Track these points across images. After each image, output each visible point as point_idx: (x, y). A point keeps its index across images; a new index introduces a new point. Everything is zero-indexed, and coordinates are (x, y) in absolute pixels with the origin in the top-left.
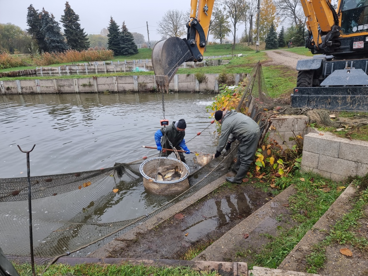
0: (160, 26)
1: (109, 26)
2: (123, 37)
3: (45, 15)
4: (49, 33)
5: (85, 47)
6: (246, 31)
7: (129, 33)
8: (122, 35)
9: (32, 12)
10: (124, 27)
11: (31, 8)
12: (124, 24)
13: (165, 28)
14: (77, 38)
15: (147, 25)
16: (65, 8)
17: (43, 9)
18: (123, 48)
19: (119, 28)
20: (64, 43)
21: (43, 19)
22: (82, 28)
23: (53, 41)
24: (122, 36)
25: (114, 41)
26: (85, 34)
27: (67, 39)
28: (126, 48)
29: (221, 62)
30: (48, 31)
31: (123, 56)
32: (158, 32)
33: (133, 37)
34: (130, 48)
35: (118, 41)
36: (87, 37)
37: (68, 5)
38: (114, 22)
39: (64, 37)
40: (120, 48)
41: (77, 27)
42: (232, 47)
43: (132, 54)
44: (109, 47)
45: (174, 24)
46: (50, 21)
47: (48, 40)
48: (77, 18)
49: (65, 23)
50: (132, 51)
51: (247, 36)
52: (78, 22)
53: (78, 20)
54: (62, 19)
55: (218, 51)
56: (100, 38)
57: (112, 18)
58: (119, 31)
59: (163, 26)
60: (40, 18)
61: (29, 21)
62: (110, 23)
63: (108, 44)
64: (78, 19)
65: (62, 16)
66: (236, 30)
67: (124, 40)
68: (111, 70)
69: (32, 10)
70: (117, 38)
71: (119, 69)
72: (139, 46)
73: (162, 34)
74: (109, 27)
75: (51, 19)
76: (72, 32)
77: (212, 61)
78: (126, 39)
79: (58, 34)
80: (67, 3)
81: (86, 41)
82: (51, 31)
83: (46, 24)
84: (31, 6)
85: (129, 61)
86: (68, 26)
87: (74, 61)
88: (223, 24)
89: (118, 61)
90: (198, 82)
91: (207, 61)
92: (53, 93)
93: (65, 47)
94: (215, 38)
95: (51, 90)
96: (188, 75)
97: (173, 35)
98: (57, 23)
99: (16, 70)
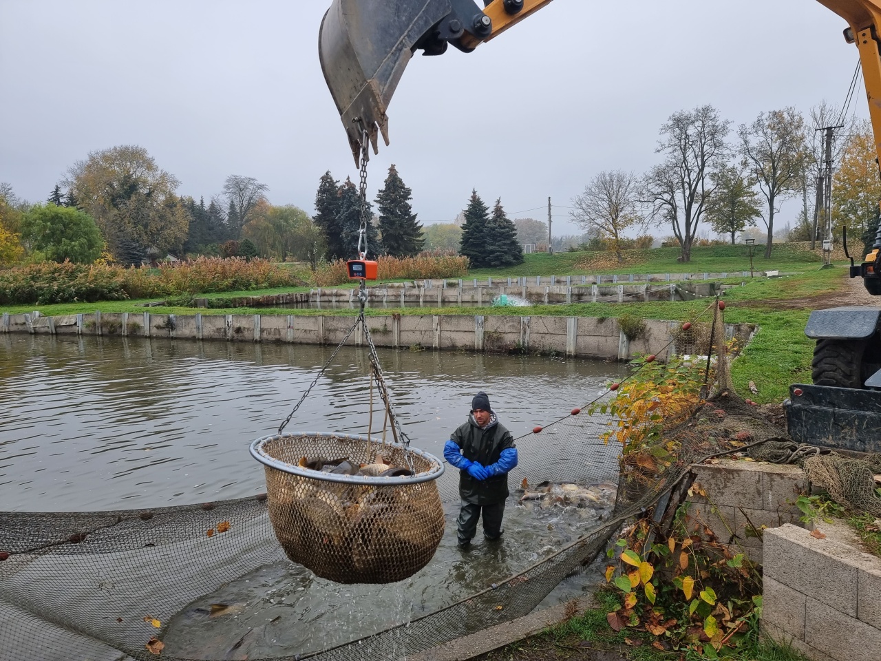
0: (578, 206)
1: (467, 209)
2: (493, 229)
3: (349, 189)
4: (351, 224)
5: (415, 250)
6: (806, 215)
7: (508, 221)
8: (492, 225)
9: (327, 185)
10: (499, 211)
11: (327, 179)
12: (499, 203)
13: (589, 210)
14: (402, 233)
15: (550, 204)
16: (386, 176)
17: (348, 178)
18: (492, 252)
19: (487, 212)
20: (376, 242)
21: (344, 198)
22: (413, 213)
24: (491, 228)
25: (477, 238)
26: (419, 225)
27: (382, 234)
28: (499, 251)
29: (719, 289)
30: (350, 220)
31: (490, 270)
32: (573, 217)
33: (516, 230)
34: (505, 253)
35: (483, 237)
36: (421, 231)
37: (394, 170)
38: (479, 199)
39: (376, 230)
40: (485, 252)
41: (406, 211)
42: (763, 252)
43: (508, 264)
44: (463, 249)
45: (611, 201)
46: (358, 201)
47: (347, 237)
48: (407, 193)
49: (383, 204)
50: (510, 259)
51: (808, 225)
52: (406, 201)
53: (409, 199)
54: (379, 196)
55: (724, 262)
56: (452, 230)
57: (474, 193)
58: (486, 217)
59: (584, 206)
60: (338, 196)
61: (320, 203)
62: (470, 203)
63: (461, 243)
64: (409, 197)
65: (380, 191)
66: (775, 211)
67: (494, 235)
68: (452, 299)
69: (328, 182)
70: (482, 231)
71: (467, 298)
72: (527, 249)
73: (582, 223)
74: (466, 211)
75: (359, 197)
76: (394, 221)
77: (693, 286)
78: (500, 233)
80: (393, 166)
81: (418, 239)
82: (354, 220)
83: (349, 207)
84: (327, 174)
85: (498, 278)
86: (389, 210)
87: (387, 278)
88: (742, 199)
89: (475, 280)
90: (625, 339)
91: (679, 286)
92: (314, 344)
93: (377, 251)
94: (716, 230)
95: (312, 337)
96: (602, 320)
97: (606, 224)
98: (368, 204)
99: (274, 293)
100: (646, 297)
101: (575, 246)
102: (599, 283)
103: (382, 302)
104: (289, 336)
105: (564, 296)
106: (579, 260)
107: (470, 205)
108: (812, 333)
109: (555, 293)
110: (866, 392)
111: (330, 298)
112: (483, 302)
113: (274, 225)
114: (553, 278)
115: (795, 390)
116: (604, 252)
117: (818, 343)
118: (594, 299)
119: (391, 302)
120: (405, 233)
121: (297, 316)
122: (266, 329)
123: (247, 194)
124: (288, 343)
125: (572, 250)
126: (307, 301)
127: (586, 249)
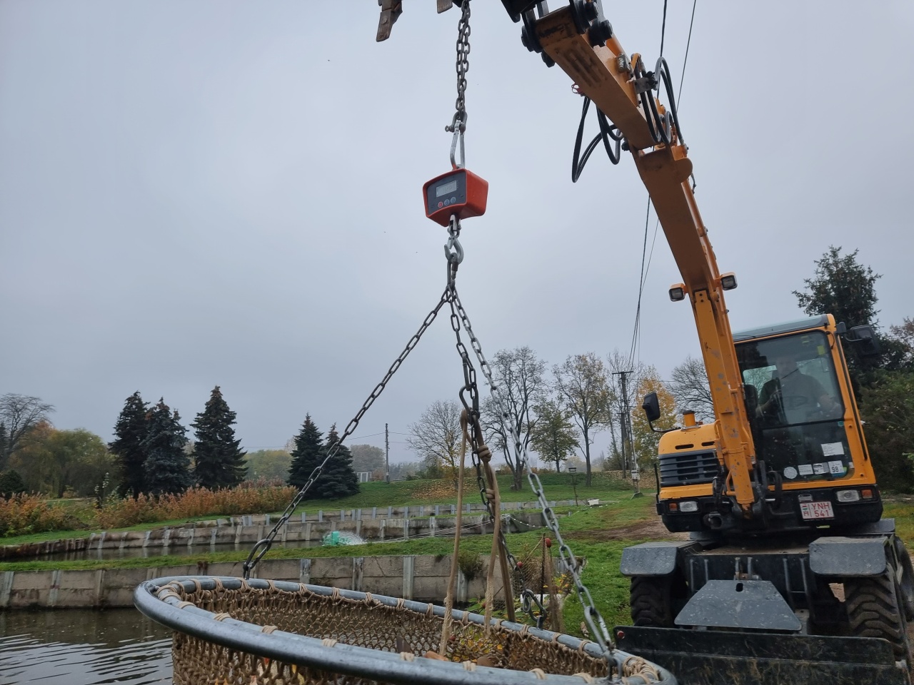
0: (415, 433)
1: (299, 434)
3: (160, 412)
4: (158, 451)
5: (235, 480)
6: (615, 446)
7: (343, 448)
9: (134, 407)
10: (333, 437)
11: (134, 401)
12: (334, 429)
13: (426, 438)
14: (220, 461)
15: (387, 431)
16: (209, 399)
17: (162, 400)
18: (324, 481)
19: (321, 438)
20: (187, 471)
21: (153, 421)
22: (236, 437)
23: (162, 469)
25: (307, 467)
26: (242, 451)
27: (196, 462)
28: (332, 480)
30: (157, 446)
31: (321, 501)
32: (410, 444)
33: (351, 457)
35: (315, 465)
36: (243, 459)
37: (218, 392)
38: (312, 424)
39: (189, 458)
41: (228, 436)
43: (342, 495)
44: (292, 478)
45: (446, 429)
46: (169, 425)
47: (150, 467)
48: (232, 416)
49: (200, 429)
50: (344, 488)
51: (618, 455)
52: (229, 426)
53: (233, 423)
54: (197, 420)
56: (281, 456)
57: (308, 417)
58: (320, 444)
59: (421, 433)
60: (146, 419)
61: (121, 427)
62: (303, 428)
63: (290, 471)
64: (233, 421)
65: (199, 414)
66: (589, 442)
69: (135, 403)
70: (314, 458)
71: (293, 536)
72: (363, 477)
73: (419, 450)
74: (298, 437)
75: (172, 421)
76: (212, 448)
77: (526, 516)
79: (179, 452)
80: (217, 388)
81: (239, 467)
82: (163, 446)
83: (158, 431)
84: (135, 394)
85: (330, 511)
86: (207, 436)
87: (196, 515)
88: (561, 430)
89: (304, 514)
90: (463, 579)
91: (513, 516)
92: (85, 609)
93: (187, 482)
94: (542, 458)
95: (84, 599)
96: (439, 558)
97: (443, 452)
98: (183, 429)
99: (38, 540)
100: (483, 529)
101: (413, 475)
102: (437, 515)
103: (186, 545)
104: (51, 598)
105: (401, 529)
106: (417, 489)
107: (303, 431)
108: (626, 571)
109: (392, 526)
110: (677, 631)
111: (117, 544)
112: (312, 540)
113: (54, 452)
114: (390, 509)
115: (618, 633)
116: (441, 480)
117: (632, 580)
118: (433, 532)
119: (198, 545)
120: (226, 461)
121: (67, 572)
122: (19, 591)
123: (25, 416)
124: (50, 609)
125: (410, 478)
126: (84, 549)
127: (423, 477)
